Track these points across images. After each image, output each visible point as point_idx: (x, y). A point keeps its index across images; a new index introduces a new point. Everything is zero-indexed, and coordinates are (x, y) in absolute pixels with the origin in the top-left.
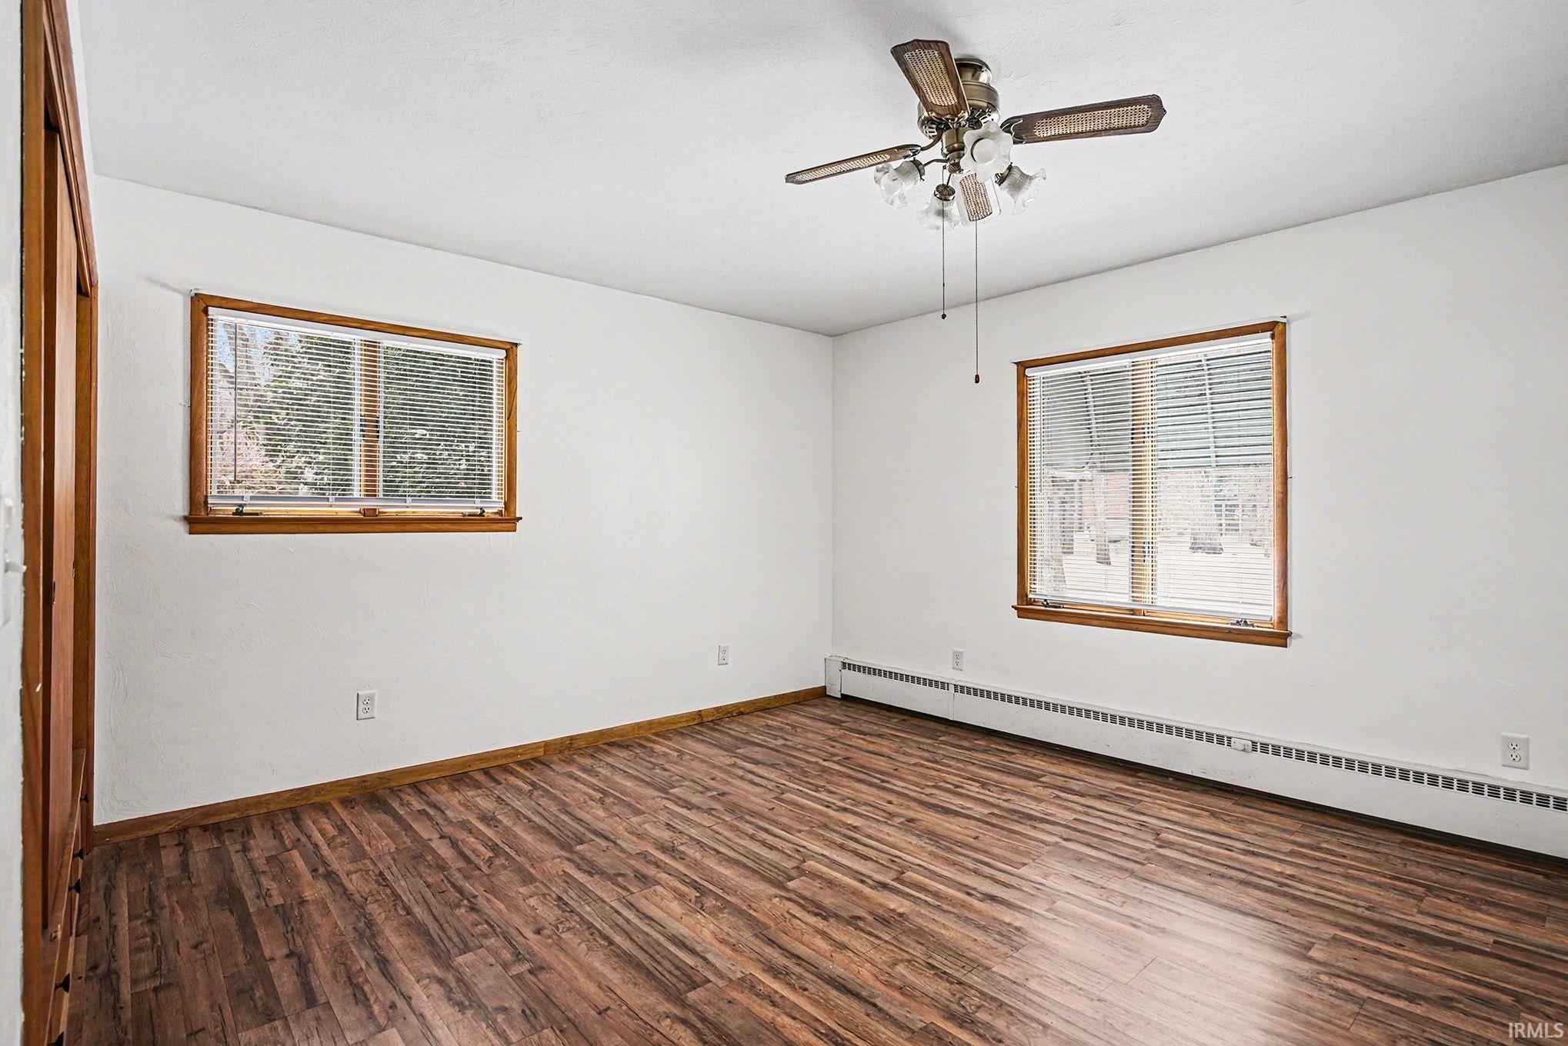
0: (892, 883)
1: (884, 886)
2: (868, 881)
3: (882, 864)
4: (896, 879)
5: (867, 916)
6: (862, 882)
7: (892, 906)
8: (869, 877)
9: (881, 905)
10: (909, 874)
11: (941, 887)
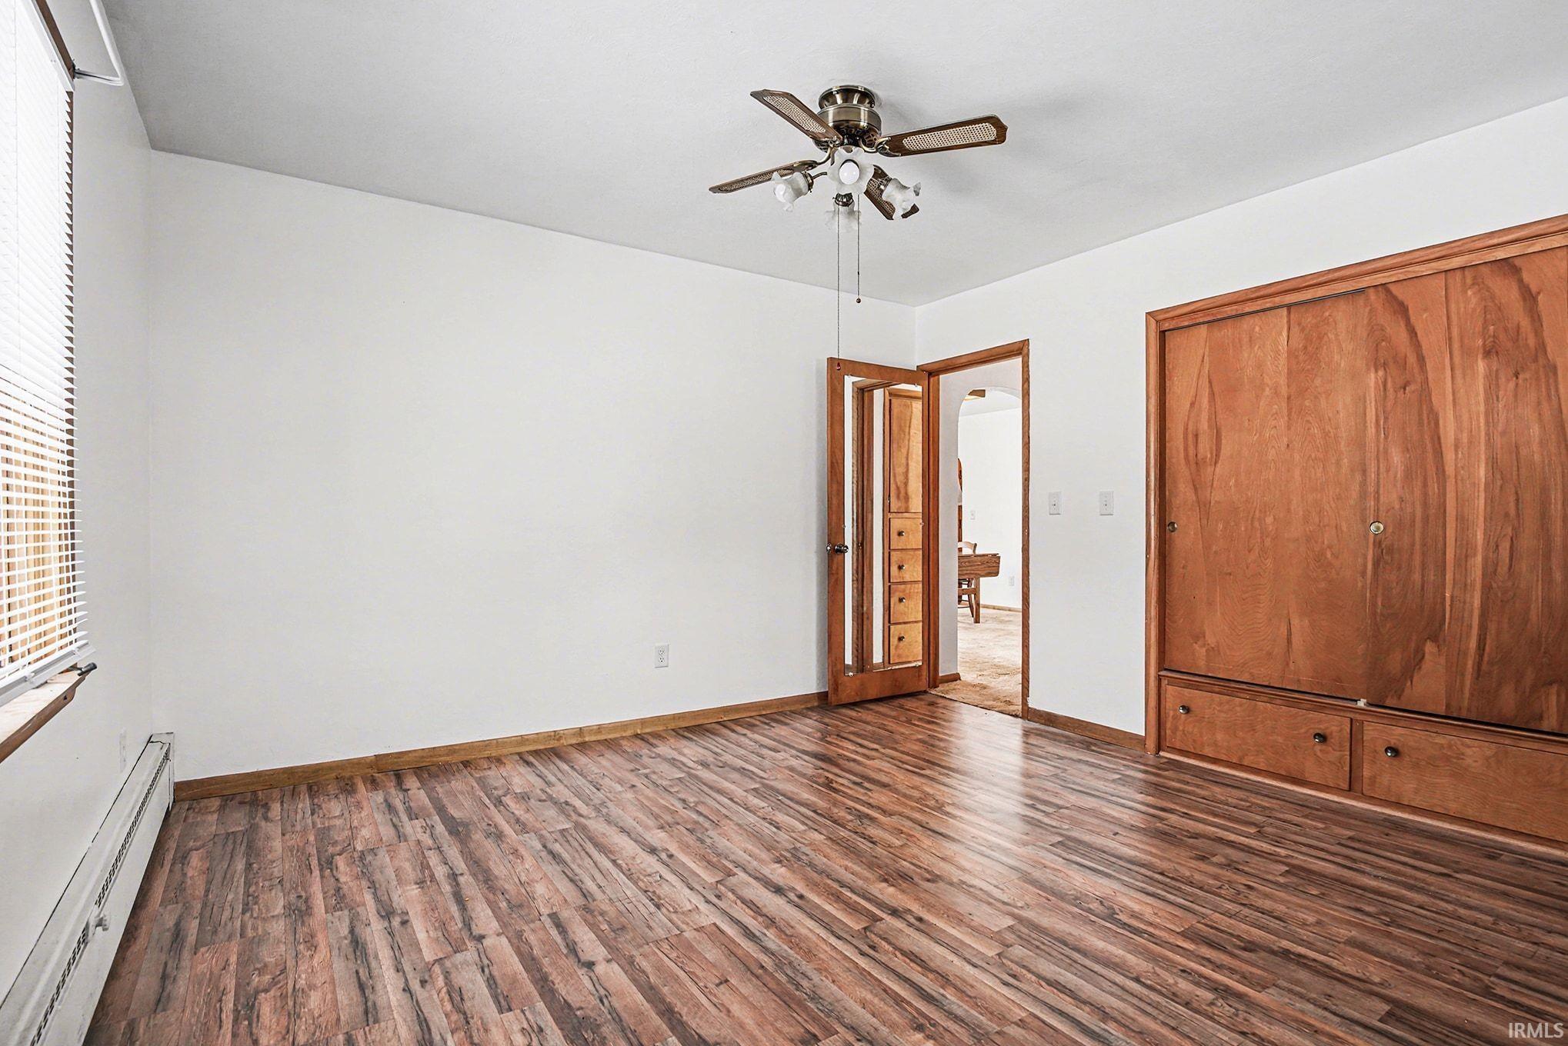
0: (884, 916)
1: (895, 912)
2: (912, 920)
3: (890, 943)
4: (877, 919)
5: (920, 882)
6: (920, 919)
7: (891, 890)
8: (910, 925)
9: (903, 891)
10: (857, 927)
11: (828, 907)
